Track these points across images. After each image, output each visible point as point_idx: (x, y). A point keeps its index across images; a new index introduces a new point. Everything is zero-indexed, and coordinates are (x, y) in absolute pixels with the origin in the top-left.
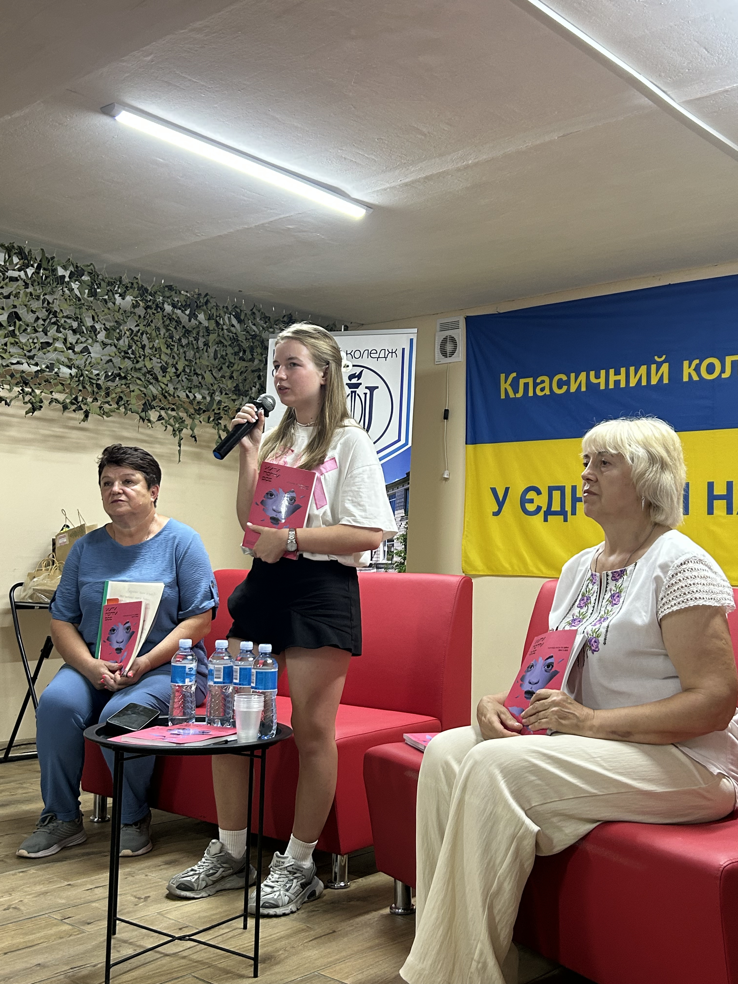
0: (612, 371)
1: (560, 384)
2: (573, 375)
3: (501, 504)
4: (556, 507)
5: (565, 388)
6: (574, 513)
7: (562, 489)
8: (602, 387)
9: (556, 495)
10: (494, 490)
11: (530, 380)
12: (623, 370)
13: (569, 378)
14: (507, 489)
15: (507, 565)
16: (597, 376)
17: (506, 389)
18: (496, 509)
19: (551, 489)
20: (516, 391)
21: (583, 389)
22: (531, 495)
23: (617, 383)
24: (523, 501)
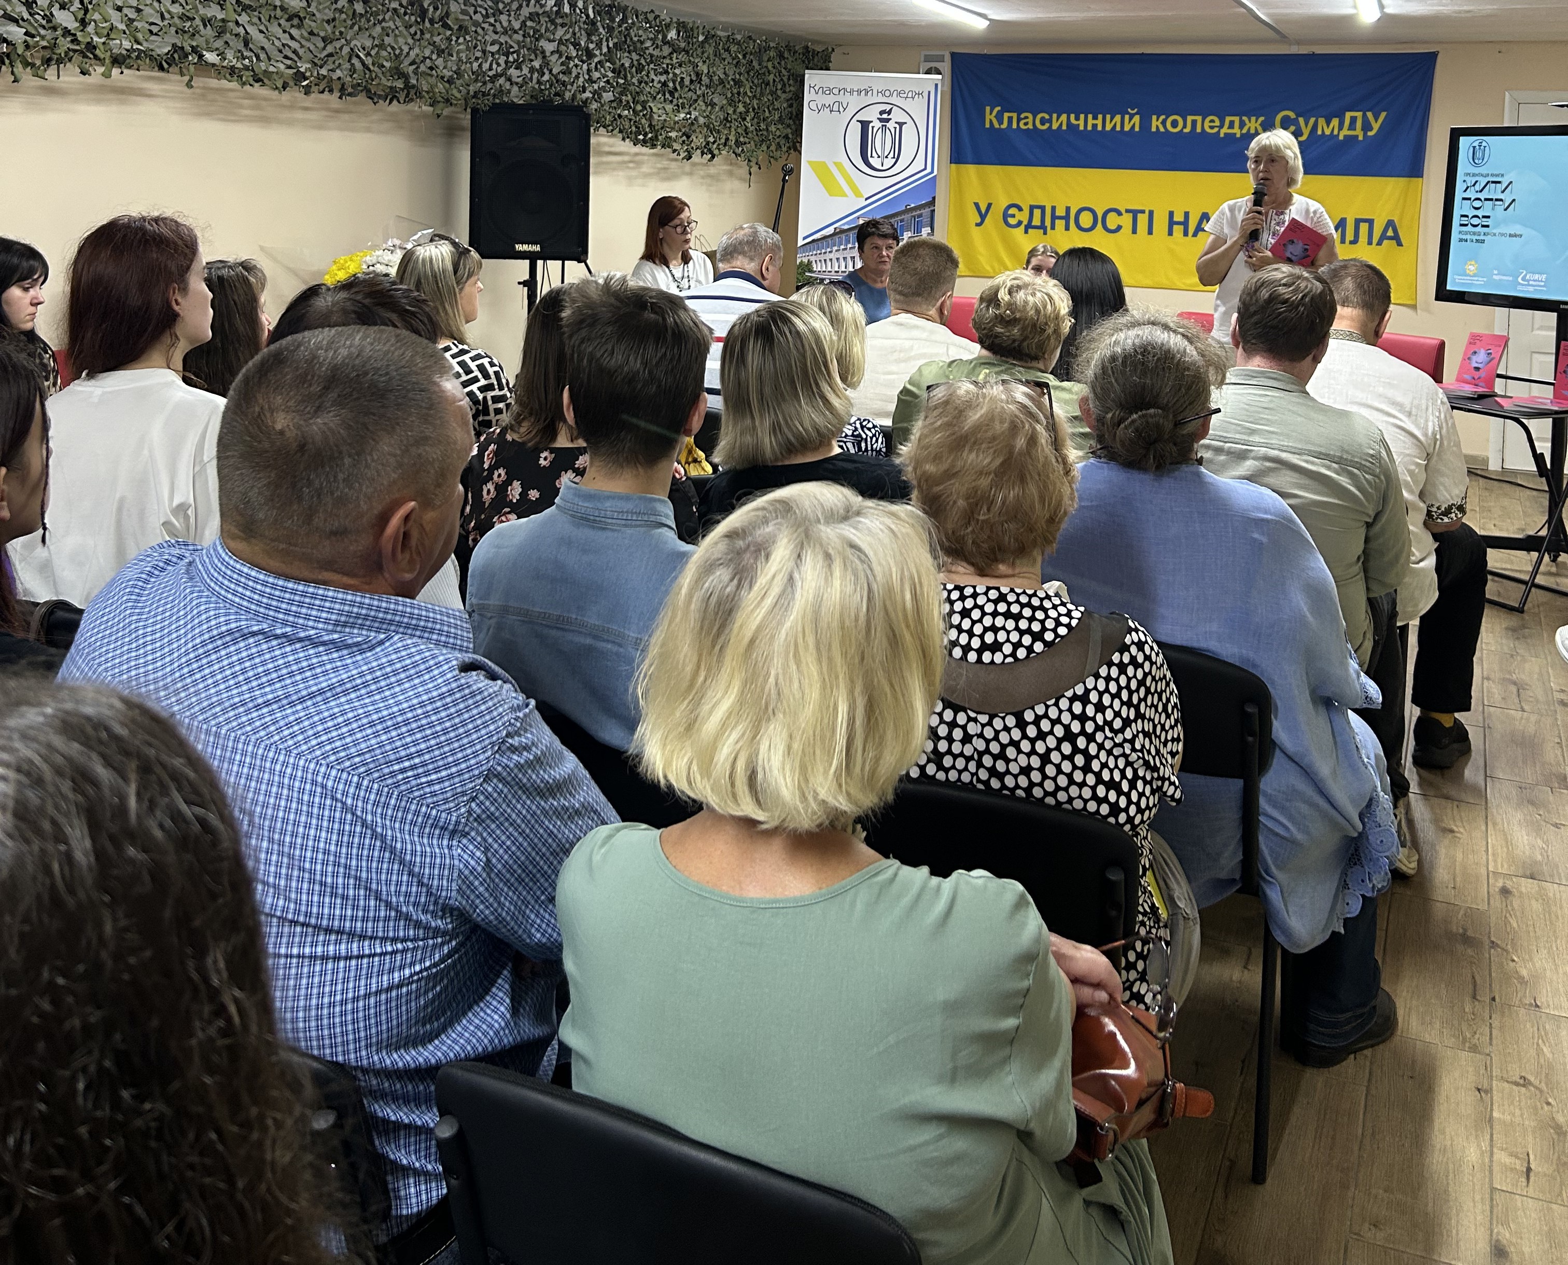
0: (1090, 116)
1: (1043, 122)
2: (1055, 116)
3: (983, 217)
4: (1036, 221)
5: (1047, 125)
6: (1053, 228)
7: (1043, 208)
8: (1082, 128)
9: (1037, 213)
10: (977, 205)
11: (1015, 115)
12: (1100, 117)
13: (1051, 117)
14: (989, 205)
15: (988, 268)
16: (1077, 119)
17: (991, 121)
18: (979, 220)
19: (1032, 208)
20: (1001, 123)
21: (1064, 127)
22: (1012, 211)
23: (1094, 126)
24: (1005, 216)
